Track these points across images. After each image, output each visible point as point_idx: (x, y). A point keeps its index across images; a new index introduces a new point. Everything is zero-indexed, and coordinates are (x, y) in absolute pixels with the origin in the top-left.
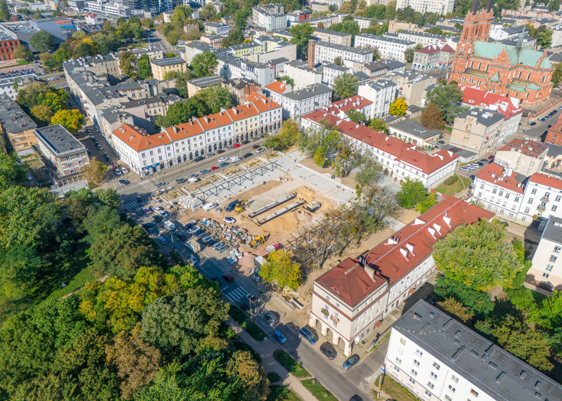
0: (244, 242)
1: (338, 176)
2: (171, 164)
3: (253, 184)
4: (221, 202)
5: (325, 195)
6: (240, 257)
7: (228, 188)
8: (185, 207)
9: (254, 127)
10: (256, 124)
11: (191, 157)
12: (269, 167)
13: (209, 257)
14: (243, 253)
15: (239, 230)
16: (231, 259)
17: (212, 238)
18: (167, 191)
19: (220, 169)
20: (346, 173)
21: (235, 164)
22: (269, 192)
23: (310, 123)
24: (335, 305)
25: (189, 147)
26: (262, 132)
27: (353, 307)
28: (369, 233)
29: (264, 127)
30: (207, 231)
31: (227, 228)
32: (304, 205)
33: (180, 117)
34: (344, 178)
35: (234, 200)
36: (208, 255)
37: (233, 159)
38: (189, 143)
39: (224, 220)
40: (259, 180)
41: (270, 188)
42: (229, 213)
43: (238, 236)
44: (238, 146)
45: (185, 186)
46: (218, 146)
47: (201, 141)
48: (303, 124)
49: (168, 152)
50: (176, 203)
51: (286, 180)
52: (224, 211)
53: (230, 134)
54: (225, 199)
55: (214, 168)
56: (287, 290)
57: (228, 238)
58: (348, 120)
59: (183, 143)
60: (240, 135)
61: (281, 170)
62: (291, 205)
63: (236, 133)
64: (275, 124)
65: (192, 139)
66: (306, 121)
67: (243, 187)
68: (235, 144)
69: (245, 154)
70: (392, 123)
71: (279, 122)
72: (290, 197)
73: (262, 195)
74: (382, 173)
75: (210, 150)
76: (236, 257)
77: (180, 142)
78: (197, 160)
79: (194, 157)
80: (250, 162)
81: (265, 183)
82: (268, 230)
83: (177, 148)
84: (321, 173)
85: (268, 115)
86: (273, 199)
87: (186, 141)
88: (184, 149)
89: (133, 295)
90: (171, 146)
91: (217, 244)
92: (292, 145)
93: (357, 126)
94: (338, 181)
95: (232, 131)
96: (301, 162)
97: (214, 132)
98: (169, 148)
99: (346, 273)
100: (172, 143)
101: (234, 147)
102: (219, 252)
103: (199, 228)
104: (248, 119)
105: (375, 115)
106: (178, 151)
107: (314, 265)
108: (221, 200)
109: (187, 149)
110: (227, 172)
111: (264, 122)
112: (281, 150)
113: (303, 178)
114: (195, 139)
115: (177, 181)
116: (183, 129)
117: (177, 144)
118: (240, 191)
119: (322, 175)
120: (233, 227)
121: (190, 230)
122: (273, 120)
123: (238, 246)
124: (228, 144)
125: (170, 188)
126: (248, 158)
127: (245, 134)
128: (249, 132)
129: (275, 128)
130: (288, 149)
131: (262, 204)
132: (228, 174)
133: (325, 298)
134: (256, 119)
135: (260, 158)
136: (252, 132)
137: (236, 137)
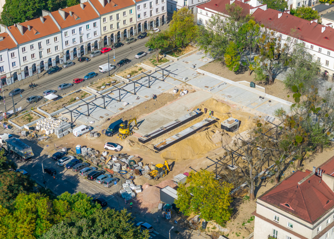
0: (140, 172)
1: (260, 84)
2: (16, 79)
3: (138, 98)
4: (96, 123)
5: (244, 109)
6: (138, 191)
7: (103, 106)
8: (47, 133)
9: (128, 23)
10: (131, 20)
11: (42, 68)
12: (159, 75)
13: (93, 193)
14: (141, 186)
15: (129, 158)
16: (126, 194)
17: (94, 170)
18: (16, 114)
19: (86, 82)
20: (271, 78)
21: (107, 74)
22: (164, 108)
23: (210, 14)
24: (287, 226)
25: (40, 53)
26: (139, 30)
27: (312, 223)
28: (314, 153)
29: (142, 23)
30: (84, 161)
31: (112, 157)
32: (216, 123)
33: (25, 12)
34: (268, 86)
35: (114, 121)
36: (92, 190)
37: (105, 67)
38: (40, 47)
39: (106, 146)
40: (145, 94)
41: (163, 104)
42: (111, 138)
43: (129, 166)
44: (107, 50)
45: (40, 106)
46: (78, 51)
47: (56, 45)
48: (199, 16)
49: (12, 61)
50: (33, 128)
51: (185, 92)
52: (103, 135)
53: (95, 33)
54: (102, 120)
55: (78, 81)
56: (211, 226)
57: (115, 169)
58: (264, 8)
59: (32, 47)
60: (109, 36)
61: (175, 79)
62: (198, 124)
63: (103, 33)
64: (157, 20)
65: (43, 41)
66: (204, 12)
67: (125, 103)
68: (102, 49)
69: (120, 61)
70: (324, 13)
71: (163, 16)
72: (195, 114)
73: (154, 112)
74: (320, 78)
75: (68, 58)
76: (133, 191)
77: (27, 46)
78: (50, 72)
79: (46, 68)
80: (129, 71)
81: (155, 97)
82: (172, 156)
83: (24, 55)
84: (235, 80)
85: (148, 5)
86: (170, 118)
87: (35, 44)
88: (33, 56)
89: (23, 223)
90: (16, 51)
91: (102, 176)
92: (187, 45)
93: (280, 15)
94: (260, 90)
95: (98, 29)
96: (204, 68)
97: (73, 31)
98: (13, 55)
99: (299, 183)
100: (18, 48)
101: (102, 53)
102: (107, 186)
103: (72, 158)
104: (121, 12)
105: (299, 4)
106: (25, 58)
107: (245, 195)
108: (96, 121)
109: (37, 56)
110: (98, 85)
111: (142, 16)
112: (171, 53)
113: (209, 89)
114: (48, 42)
115: (29, 99)
116: (31, 27)
117: (24, 49)
118: (122, 109)
119: (237, 84)
120: (119, 155)
121: (61, 160)
122: (154, 14)
123: (132, 178)
124: (92, 48)
125: (20, 109)
126: (125, 65)
127: (115, 34)
128: (122, 31)
129: (157, 25)
130: (180, 51)
131: (156, 124)
132: (100, 87)
133: (273, 219)
134: (131, 11)
135: (143, 65)
136: (125, 32)
137: (103, 37)
